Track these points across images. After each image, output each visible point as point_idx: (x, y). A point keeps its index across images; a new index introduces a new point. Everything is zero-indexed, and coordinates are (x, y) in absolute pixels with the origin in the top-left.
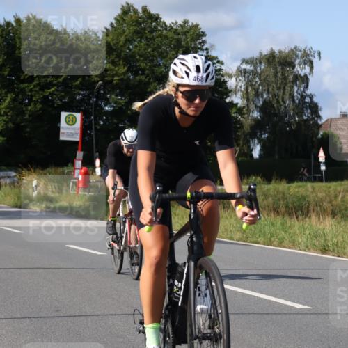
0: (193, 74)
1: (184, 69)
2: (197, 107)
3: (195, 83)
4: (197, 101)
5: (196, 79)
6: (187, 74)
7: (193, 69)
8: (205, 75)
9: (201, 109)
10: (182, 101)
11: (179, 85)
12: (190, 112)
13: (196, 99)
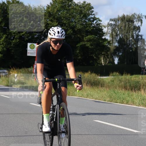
0: (57, 34)
1: (53, 32)
2: (58, 47)
3: (57, 38)
4: (58, 44)
5: (58, 36)
6: (54, 34)
7: (57, 32)
8: (61, 35)
10: (52, 44)
11: (51, 38)
12: (56, 48)
13: (57, 44)
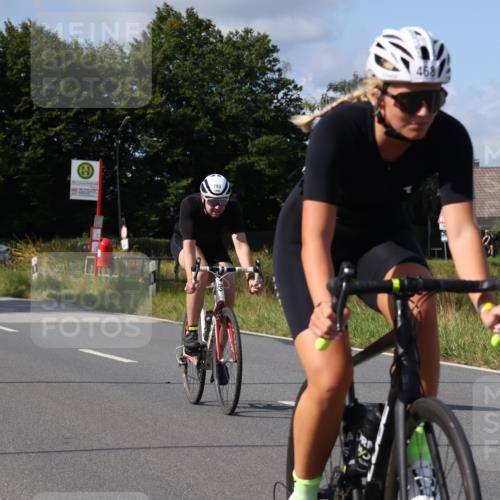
0: (417, 62)
1: (400, 54)
2: (421, 122)
3: (420, 79)
4: (423, 112)
5: (423, 71)
6: (406, 63)
7: (416, 54)
8: (438, 63)
9: (427, 128)
10: (392, 112)
11: (387, 84)
12: (408, 132)
13: (419, 108)
